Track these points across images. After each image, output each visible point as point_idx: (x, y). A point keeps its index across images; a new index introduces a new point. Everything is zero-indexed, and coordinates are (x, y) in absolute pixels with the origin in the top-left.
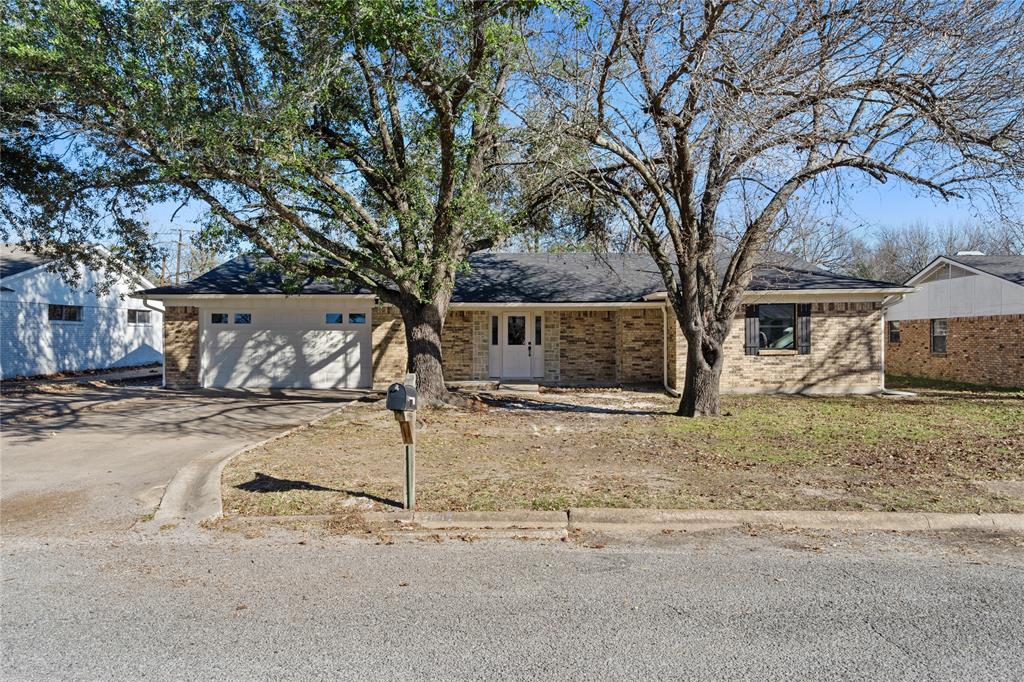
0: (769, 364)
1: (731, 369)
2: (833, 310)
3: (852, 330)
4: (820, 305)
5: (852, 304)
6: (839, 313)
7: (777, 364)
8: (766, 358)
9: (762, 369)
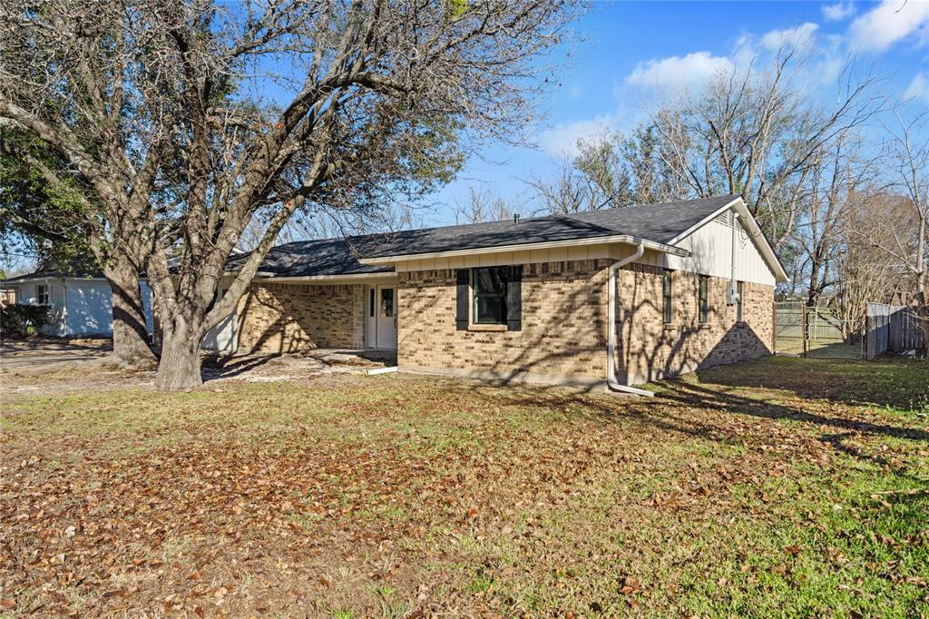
0: (480, 341)
1: (444, 347)
2: (548, 272)
3: (573, 296)
4: (533, 266)
5: (569, 263)
6: (555, 276)
7: (487, 342)
8: (477, 334)
9: (473, 348)
